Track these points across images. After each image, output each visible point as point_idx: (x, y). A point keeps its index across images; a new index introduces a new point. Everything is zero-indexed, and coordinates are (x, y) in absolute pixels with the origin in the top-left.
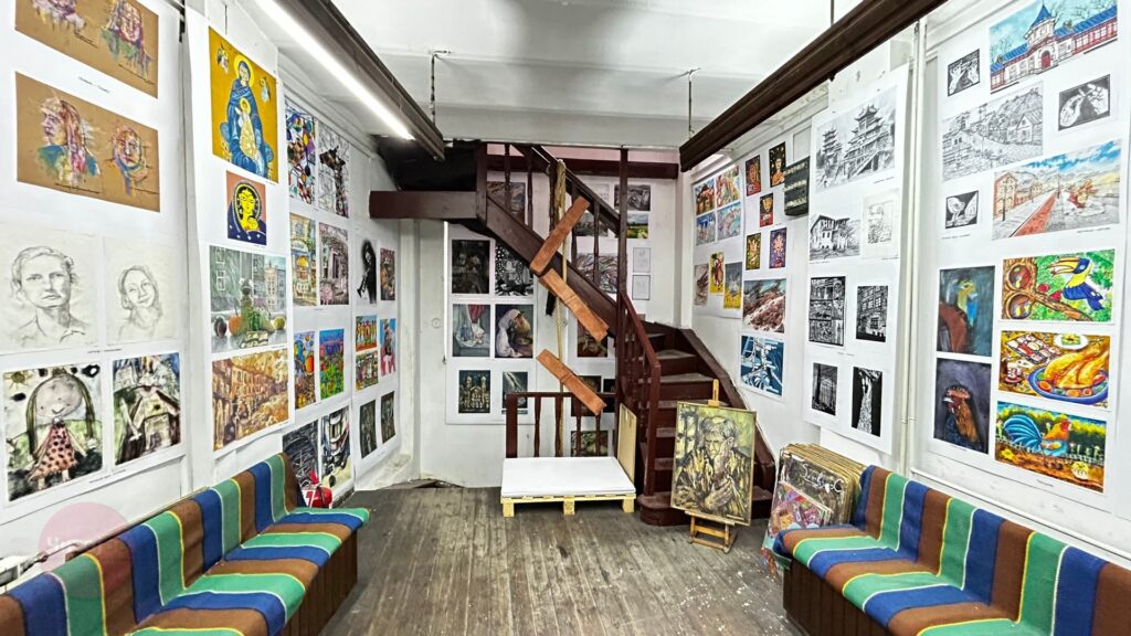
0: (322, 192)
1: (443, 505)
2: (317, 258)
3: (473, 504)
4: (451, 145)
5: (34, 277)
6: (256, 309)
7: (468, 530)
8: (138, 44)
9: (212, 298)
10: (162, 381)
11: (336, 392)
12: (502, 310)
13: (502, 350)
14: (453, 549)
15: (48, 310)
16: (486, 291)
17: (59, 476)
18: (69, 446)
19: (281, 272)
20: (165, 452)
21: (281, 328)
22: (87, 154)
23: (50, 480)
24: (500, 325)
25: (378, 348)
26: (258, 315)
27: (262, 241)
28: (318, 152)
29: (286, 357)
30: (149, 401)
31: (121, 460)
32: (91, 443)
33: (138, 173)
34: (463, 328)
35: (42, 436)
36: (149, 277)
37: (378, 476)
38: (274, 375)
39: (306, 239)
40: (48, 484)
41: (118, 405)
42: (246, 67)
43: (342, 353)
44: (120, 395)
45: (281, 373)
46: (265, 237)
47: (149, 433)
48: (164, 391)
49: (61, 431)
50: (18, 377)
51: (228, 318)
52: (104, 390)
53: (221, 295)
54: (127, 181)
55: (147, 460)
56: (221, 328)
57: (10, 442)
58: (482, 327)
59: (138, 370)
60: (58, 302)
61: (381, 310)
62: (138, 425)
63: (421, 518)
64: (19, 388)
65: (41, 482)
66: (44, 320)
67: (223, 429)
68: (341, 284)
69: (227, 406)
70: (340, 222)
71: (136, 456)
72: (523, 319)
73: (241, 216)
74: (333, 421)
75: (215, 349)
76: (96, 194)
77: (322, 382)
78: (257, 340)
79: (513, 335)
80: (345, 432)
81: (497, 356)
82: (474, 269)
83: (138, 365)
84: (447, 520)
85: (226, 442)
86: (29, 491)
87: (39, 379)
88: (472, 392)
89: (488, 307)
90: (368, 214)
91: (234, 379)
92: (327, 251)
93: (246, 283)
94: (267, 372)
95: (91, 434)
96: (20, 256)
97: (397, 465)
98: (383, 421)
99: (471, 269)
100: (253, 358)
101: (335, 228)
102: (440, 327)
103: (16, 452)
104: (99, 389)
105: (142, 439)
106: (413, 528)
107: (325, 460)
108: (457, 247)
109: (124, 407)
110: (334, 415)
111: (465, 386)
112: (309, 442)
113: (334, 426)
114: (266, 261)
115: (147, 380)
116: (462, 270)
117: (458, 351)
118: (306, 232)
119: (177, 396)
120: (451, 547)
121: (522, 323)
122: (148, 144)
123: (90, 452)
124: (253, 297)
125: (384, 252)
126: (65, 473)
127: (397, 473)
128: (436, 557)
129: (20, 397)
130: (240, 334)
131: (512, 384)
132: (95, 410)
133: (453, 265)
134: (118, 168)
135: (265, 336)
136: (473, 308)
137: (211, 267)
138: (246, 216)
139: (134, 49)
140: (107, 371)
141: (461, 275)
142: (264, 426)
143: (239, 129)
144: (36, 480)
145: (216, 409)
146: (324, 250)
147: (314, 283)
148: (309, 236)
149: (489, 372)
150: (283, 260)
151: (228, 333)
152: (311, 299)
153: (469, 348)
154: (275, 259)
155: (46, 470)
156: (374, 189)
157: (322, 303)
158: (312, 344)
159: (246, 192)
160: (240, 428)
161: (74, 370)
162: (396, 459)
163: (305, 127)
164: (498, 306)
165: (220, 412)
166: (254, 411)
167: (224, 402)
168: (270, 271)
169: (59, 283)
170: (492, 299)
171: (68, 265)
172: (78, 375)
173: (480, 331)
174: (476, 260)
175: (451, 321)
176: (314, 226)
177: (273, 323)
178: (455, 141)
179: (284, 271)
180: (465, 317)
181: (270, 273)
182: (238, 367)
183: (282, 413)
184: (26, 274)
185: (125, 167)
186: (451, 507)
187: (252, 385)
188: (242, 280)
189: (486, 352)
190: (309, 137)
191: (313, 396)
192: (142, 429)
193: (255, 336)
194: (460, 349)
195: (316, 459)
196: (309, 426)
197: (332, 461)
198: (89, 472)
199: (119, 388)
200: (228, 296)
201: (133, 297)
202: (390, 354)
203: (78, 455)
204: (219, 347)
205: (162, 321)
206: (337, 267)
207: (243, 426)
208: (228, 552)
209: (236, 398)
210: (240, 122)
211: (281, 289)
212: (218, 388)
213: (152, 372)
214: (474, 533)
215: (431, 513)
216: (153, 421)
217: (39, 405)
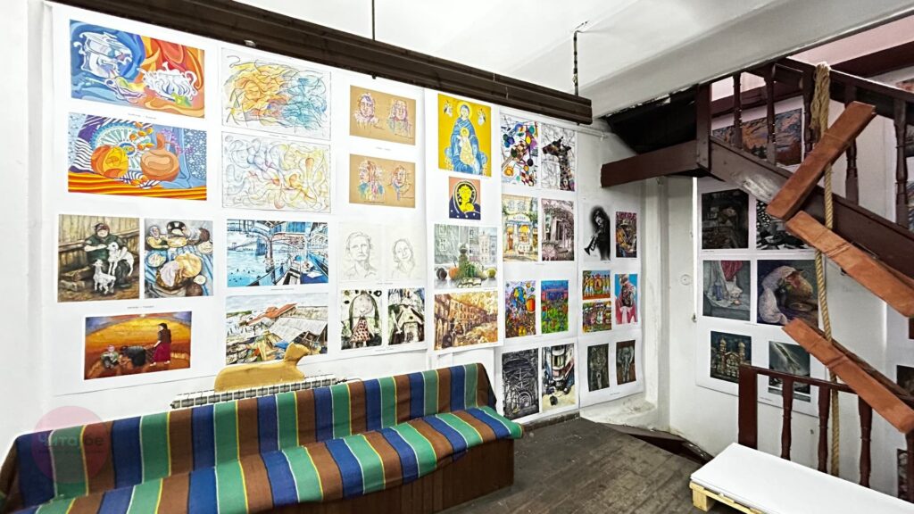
0: (545, 175)
1: (638, 460)
2: (539, 225)
3: (670, 474)
4: (668, 101)
5: (355, 247)
6: (472, 263)
7: (641, 496)
8: (405, 120)
9: (435, 256)
10: (415, 304)
11: (559, 330)
12: (766, 268)
13: (769, 314)
14: (610, 505)
15: (360, 262)
16: (745, 245)
17: (362, 343)
18: (367, 330)
19: (493, 238)
20: (414, 344)
21: (492, 276)
22: (378, 185)
23: (359, 344)
24: (764, 284)
25: (613, 298)
26: (473, 267)
27: (478, 217)
28: (540, 146)
29: (497, 297)
30: (407, 313)
31: (391, 343)
32: (377, 331)
33: (403, 189)
34: (715, 287)
35: (356, 322)
36: (408, 245)
37: (610, 413)
38: (486, 308)
39: (528, 212)
40: (357, 347)
41: (390, 313)
42: (466, 107)
43: (567, 300)
44: (391, 307)
45: (492, 308)
46: (479, 215)
47: (406, 332)
48: (416, 309)
49: (363, 321)
50: (347, 293)
51: (449, 268)
52: (384, 303)
53: (443, 254)
54: (398, 194)
55: (404, 346)
56: (442, 275)
57: (342, 322)
58: (738, 285)
59: (401, 296)
60: (364, 258)
61: (617, 266)
62: (401, 326)
63: (609, 461)
64: (347, 298)
65: (354, 344)
66: (358, 266)
67: (441, 338)
68: (565, 244)
69: (446, 324)
70: (566, 195)
71: (400, 342)
72: (800, 277)
73: (460, 203)
74: (556, 353)
75: (436, 287)
76: (382, 203)
77: (543, 320)
78: (472, 283)
79: (784, 298)
80: (569, 364)
81: (760, 321)
82: (728, 221)
83: (401, 293)
84: (630, 475)
85: (444, 347)
86: (349, 347)
87: (354, 295)
88: (727, 357)
89: (748, 263)
90: (600, 185)
91: (452, 307)
92: (550, 220)
93: (464, 246)
94: (480, 306)
95: (377, 326)
96: (349, 237)
97: (636, 409)
98: (618, 365)
99: (724, 222)
100: (468, 295)
101: (558, 201)
102: (689, 284)
103: (345, 327)
104: (381, 303)
105: (403, 334)
106: (595, 466)
107: (545, 381)
108: (707, 201)
109: (393, 314)
110: (557, 348)
111: (718, 349)
112: (529, 364)
113: (556, 357)
114: (481, 231)
115: (406, 301)
116: (713, 224)
117: (709, 310)
118: (528, 207)
119: (423, 313)
120: (611, 501)
121: (798, 283)
122: (410, 172)
123: (376, 335)
124: (468, 255)
125: (621, 216)
126: (365, 343)
127: (632, 416)
128: (590, 502)
129: (347, 302)
130: (458, 279)
131: (785, 358)
132: (380, 314)
133: (703, 220)
134: (394, 188)
135: (479, 281)
136: (727, 264)
137: (435, 237)
138: (464, 203)
139: (402, 123)
140: (385, 294)
141: (712, 229)
142: (477, 342)
143: (460, 149)
144: (352, 342)
145: (437, 324)
146: (547, 219)
147: (535, 245)
148: (531, 210)
149: (749, 338)
150: (495, 229)
151: (448, 278)
152: (533, 257)
153: (722, 308)
154: (488, 228)
155: (357, 339)
156: (605, 163)
157: (544, 259)
158: (533, 290)
159: (465, 187)
160: (456, 340)
161: (370, 292)
162: (637, 403)
163: (528, 131)
164: (760, 263)
165: (440, 326)
166: (468, 331)
167: (444, 321)
168: (484, 237)
169: (365, 249)
170: (753, 254)
171: (369, 240)
172: (372, 295)
173: (737, 290)
174: (731, 212)
175: (702, 278)
176: (536, 203)
177: (486, 274)
178: (672, 95)
179: (496, 236)
180: (717, 275)
181: (483, 239)
182: (456, 300)
183: (492, 336)
184: (352, 245)
185: (397, 187)
186: (645, 466)
187: (467, 313)
188: (460, 245)
189: (744, 315)
190: (532, 137)
191: (534, 329)
192: (402, 328)
193: (470, 281)
194: (712, 308)
195: (537, 379)
196: (528, 352)
197: (554, 384)
198: (375, 345)
199: (391, 304)
200: (448, 254)
201: (400, 256)
202: (629, 306)
203: (370, 335)
204: (441, 286)
205: (415, 268)
206: (561, 231)
207: (459, 339)
208: (428, 415)
209: (453, 320)
210: (461, 144)
211: (492, 249)
212: (439, 311)
213: (409, 297)
214: (645, 502)
215: (623, 461)
216: (409, 325)
217: (354, 306)
